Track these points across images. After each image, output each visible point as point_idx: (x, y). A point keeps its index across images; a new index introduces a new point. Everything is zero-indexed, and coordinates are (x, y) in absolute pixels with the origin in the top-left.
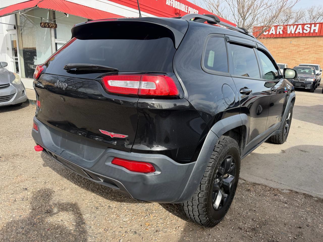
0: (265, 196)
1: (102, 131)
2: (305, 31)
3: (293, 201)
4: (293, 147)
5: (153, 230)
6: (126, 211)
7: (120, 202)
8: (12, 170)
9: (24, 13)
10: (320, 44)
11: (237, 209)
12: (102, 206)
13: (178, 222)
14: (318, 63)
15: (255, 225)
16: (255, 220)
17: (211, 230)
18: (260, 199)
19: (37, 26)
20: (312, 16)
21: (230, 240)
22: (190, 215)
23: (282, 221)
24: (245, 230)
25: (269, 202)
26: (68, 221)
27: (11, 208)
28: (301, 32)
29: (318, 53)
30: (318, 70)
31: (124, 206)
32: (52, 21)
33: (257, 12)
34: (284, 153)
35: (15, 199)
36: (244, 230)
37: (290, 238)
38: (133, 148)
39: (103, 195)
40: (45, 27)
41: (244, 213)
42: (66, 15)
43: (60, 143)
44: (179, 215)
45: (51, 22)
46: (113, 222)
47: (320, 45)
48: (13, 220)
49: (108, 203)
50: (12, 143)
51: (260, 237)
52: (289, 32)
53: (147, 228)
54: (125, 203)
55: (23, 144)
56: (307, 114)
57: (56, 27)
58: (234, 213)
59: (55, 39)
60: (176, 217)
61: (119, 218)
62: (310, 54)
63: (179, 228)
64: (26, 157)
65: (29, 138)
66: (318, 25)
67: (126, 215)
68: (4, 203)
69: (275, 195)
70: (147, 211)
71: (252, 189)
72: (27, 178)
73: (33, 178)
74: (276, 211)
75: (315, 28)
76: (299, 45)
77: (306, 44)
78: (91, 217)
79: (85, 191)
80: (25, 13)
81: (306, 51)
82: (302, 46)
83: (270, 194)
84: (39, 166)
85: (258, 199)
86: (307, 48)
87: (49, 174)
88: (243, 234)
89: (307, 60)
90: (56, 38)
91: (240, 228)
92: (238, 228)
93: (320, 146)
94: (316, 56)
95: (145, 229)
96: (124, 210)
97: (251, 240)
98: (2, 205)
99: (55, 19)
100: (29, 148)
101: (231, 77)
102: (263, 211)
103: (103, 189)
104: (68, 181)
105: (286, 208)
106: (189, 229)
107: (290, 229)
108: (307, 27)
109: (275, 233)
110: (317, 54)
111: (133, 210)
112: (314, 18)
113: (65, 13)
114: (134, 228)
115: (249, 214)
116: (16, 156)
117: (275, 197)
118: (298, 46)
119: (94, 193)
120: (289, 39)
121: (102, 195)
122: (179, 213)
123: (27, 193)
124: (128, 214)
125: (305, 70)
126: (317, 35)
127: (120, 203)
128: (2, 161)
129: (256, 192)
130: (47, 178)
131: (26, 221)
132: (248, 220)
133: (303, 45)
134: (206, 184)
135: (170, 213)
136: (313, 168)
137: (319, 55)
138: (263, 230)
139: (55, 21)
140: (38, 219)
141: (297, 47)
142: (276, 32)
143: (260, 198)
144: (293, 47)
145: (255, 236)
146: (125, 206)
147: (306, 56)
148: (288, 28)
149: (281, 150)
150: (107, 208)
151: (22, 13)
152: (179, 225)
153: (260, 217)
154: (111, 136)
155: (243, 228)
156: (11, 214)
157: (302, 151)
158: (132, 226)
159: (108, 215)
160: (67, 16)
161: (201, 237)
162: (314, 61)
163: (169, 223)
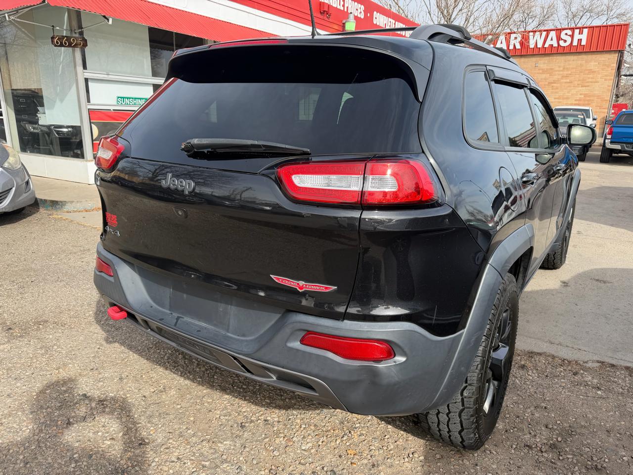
0: (556, 376)
1: (278, 279)
2: (562, 43)
3: (609, 383)
4: (580, 274)
5: (366, 464)
6: (302, 429)
7: (284, 409)
8: (42, 354)
9: (16, 16)
10: (590, 68)
11: (512, 406)
12: (252, 421)
13: (409, 442)
14: (588, 105)
15: (554, 436)
16: (551, 427)
17: (476, 455)
18: (549, 384)
19: (39, 43)
20: (570, 13)
21: (518, 473)
22: (440, 430)
23: (600, 425)
24: (538, 448)
25: (568, 388)
26: (192, 460)
27: (66, 440)
28: (555, 45)
29: (587, 84)
30: (589, 118)
31: (295, 417)
32: (75, 33)
33: (474, 7)
34: (568, 287)
35: (69, 420)
36: (536, 449)
37: (624, 458)
38: (347, 311)
39: (247, 398)
40: (61, 45)
41: (526, 415)
42: (106, 21)
43: (167, 302)
44: (406, 428)
45: (74, 35)
46: (282, 454)
47: (591, 70)
48: (76, 466)
49: (262, 413)
50: (27, 295)
51: (570, 460)
52: (532, 46)
53: (353, 461)
54: (294, 412)
55: (49, 297)
56: (585, 205)
57: (85, 45)
58: (508, 416)
59: (85, 71)
60: (402, 432)
61: (292, 443)
62: (572, 88)
63: (415, 456)
64: (65, 324)
65: (58, 283)
66: (585, 31)
67: (304, 437)
68: (47, 430)
69: (575, 374)
70: (343, 424)
71: (529, 364)
72: (79, 371)
73: (92, 369)
74: (585, 406)
75: (580, 37)
76: (552, 69)
77: (564, 69)
78: (235, 446)
79: (208, 390)
80: (18, 18)
81: (565, 81)
82: (557, 73)
83: (565, 373)
84: (97, 342)
85: (546, 384)
86: (567, 77)
87: (123, 360)
88: (537, 457)
89: (567, 98)
90: (85, 67)
91: (527, 446)
92: (525, 447)
93: (627, 269)
94: (584, 90)
95: (349, 463)
96: (298, 427)
97: (555, 468)
98: (44, 434)
99: (82, 28)
100: (65, 304)
101: (505, 151)
102: (560, 408)
103: (243, 383)
104: (167, 372)
105: (601, 397)
106: (434, 456)
107: (619, 440)
108: (566, 34)
109: (594, 450)
110: (585, 86)
111: (315, 425)
112: (574, 16)
113: (104, 17)
114: (328, 462)
115: (537, 415)
116: (42, 323)
117: (576, 377)
118: (550, 71)
119: (228, 394)
120: (534, 60)
121: (245, 397)
122: (406, 424)
123: (89, 405)
124: (307, 434)
125: (567, 119)
126: (584, 51)
127: (284, 411)
128: (17, 336)
129: (538, 369)
130: (122, 368)
131: (104, 467)
132: (539, 428)
133: (559, 71)
134: (477, 371)
135: (390, 426)
136: (628, 314)
137: (589, 88)
138: (572, 446)
139: (81, 33)
140: (129, 459)
141: (549, 75)
142: (508, 46)
143: (548, 381)
144: (541, 73)
145: (559, 459)
146: (297, 416)
147: (565, 90)
148: (531, 37)
149: (561, 282)
150: (261, 424)
151: (12, 17)
152: (413, 449)
153: (559, 420)
154: (298, 289)
155: (533, 446)
156: (68, 454)
157: (597, 280)
158: (322, 458)
159: (268, 439)
160: (108, 21)
161: (462, 470)
162: (580, 100)
163: (392, 447)
